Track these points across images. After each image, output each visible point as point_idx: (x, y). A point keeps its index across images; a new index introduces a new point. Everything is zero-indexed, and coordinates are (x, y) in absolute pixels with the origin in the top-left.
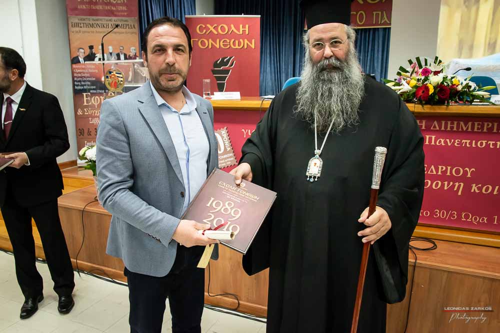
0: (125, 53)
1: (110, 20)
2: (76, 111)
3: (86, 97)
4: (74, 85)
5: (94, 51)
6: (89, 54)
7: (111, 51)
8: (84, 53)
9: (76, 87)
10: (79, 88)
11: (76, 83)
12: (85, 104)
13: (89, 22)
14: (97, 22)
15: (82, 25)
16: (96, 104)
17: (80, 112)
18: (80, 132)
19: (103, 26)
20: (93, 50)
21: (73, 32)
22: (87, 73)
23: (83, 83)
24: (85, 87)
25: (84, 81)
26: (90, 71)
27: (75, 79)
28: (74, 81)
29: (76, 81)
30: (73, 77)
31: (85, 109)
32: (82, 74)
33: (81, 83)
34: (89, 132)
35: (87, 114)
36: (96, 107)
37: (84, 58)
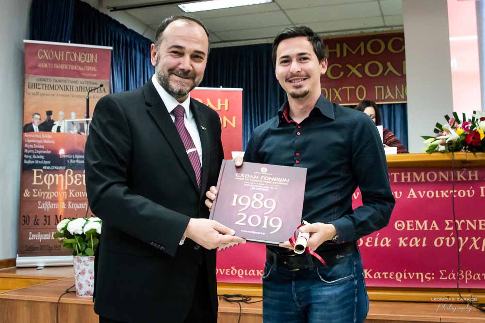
1: (75, 82)
2: (22, 192)
3: (37, 175)
4: (23, 159)
5: (52, 117)
6: (46, 121)
7: (73, 118)
8: (40, 119)
9: (25, 162)
10: (29, 162)
11: (26, 156)
12: (35, 183)
13: (50, 83)
14: (59, 84)
15: (41, 86)
16: (49, 184)
17: (27, 194)
18: (24, 220)
19: (67, 88)
21: (29, 94)
22: (41, 144)
23: (34, 157)
24: (37, 162)
25: (36, 154)
26: (45, 141)
27: (26, 151)
28: (23, 153)
29: (27, 154)
30: (23, 149)
31: (34, 190)
32: (34, 145)
33: (32, 157)
34: (35, 220)
35: (36, 196)
36: (49, 188)
37: (39, 127)
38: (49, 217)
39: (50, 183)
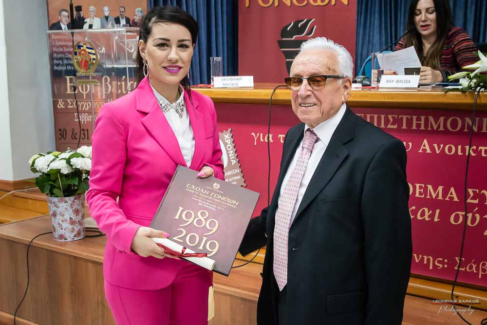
0: (128, 17)
2: (55, 103)
3: (70, 82)
4: (52, 65)
5: (82, 14)
6: (75, 19)
7: (107, 15)
9: (55, 68)
10: (60, 68)
11: (55, 62)
12: (69, 92)
16: (84, 93)
17: (61, 105)
18: (61, 134)
20: (82, 12)
23: (65, 62)
24: (69, 68)
25: (67, 59)
27: (55, 55)
28: (52, 58)
29: (56, 59)
30: (52, 53)
31: (69, 101)
32: (64, 48)
33: (63, 62)
34: (73, 133)
35: (72, 107)
36: (85, 97)
37: (68, 26)
38: (87, 130)
39: (86, 92)
